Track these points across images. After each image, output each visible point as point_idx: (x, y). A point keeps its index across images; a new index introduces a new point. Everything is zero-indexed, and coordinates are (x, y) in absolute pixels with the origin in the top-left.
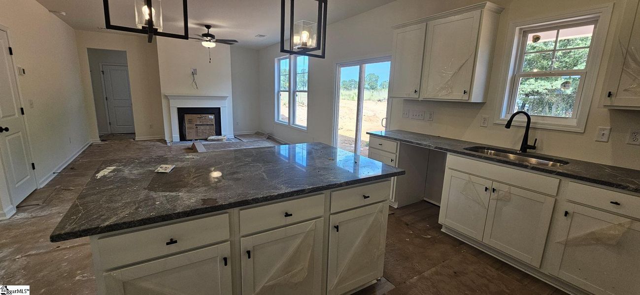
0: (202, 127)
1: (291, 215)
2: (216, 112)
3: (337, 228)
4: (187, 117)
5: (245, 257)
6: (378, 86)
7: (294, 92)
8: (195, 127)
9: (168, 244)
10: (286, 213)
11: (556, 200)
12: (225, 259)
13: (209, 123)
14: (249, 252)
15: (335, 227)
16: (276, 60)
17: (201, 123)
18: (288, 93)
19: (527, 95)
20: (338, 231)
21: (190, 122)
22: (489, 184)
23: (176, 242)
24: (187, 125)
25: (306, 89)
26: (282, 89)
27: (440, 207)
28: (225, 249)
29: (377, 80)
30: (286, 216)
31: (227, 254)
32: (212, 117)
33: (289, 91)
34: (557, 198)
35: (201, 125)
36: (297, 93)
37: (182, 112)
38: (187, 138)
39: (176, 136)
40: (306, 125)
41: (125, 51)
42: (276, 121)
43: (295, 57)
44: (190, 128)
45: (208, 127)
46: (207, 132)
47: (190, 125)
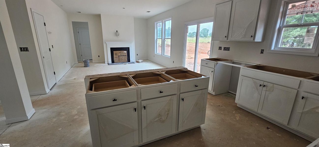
0: (121, 57)
1: (163, 92)
2: (128, 49)
3: (183, 99)
4: (115, 52)
5: (143, 109)
6: (208, 35)
7: (164, 39)
8: (118, 57)
9: (113, 101)
10: (160, 91)
11: (298, 91)
12: (135, 109)
13: (124, 55)
14: (145, 107)
15: (182, 99)
16: (156, 23)
17: (121, 55)
18: (161, 39)
19: (296, 38)
20: (183, 101)
21: (116, 54)
22: (262, 83)
23: (116, 100)
24: (114, 56)
25: (170, 37)
26: (158, 38)
27: (236, 95)
28: (135, 105)
29: (208, 32)
30: (160, 93)
31: (136, 107)
32: (125, 52)
33: (162, 39)
34: (299, 89)
35: (121, 56)
36: (166, 39)
37: (113, 50)
38: (115, 62)
39: (110, 61)
40: (170, 55)
41: (88, 22)
42: (155, 53)
43: (165, 21)
44: (116, 57)
45: (124, 57)
46: (124, 59)
47: (116, 56)
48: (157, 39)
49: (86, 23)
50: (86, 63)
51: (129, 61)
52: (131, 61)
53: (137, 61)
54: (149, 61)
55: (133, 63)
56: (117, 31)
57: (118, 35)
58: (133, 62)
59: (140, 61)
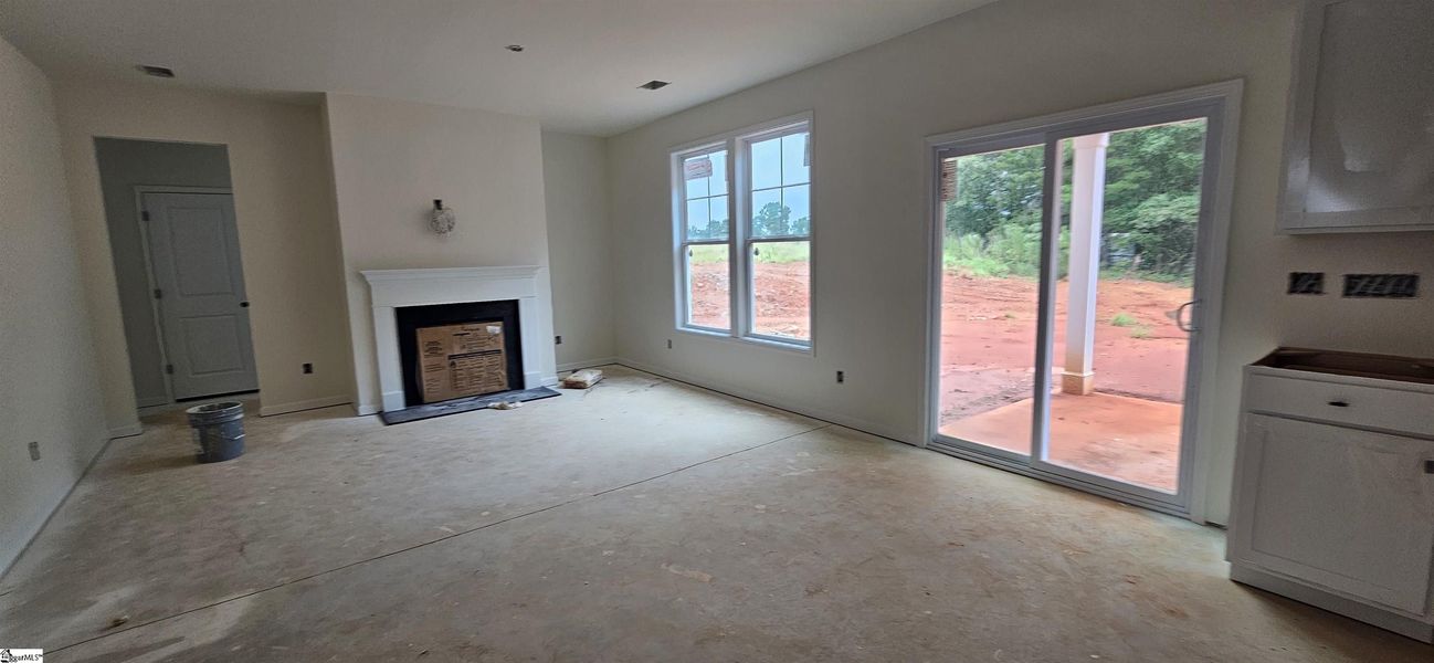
0: (467, 361)
2: (507, 313)
4: (424, 336)
7: (748, 244)
8: (446, 362)
13: (487, 349)
16: (674, 156)
17: (464, 351)
18: (726, 246)
21: (434, 348)
24: (424, 360)
25: (804, 232)
26: (698, 238)
32: (495, 329)
33: (732, 242)
35: (465, 355)
36: (758, 245)
37: (411, 321)
38: (427, 397)
39: (394, 396)
40: (806, 337)
41: (223, 148)
42: (679, 327)
43: (747, 144)
44: (434, 368)
45: (486, 361)
46: (485, 375)
47: (434, 360)
48: (684, 247)
49: (216, 156)
50: (211, 432)
51: (516, 381)
52: (529, 384)
53: (572, 378)
54: (637, 375)
55: (545, 393)
56: (438, 203)
57: (450, 228)
58: (543, 389)
59: (588, 377)
